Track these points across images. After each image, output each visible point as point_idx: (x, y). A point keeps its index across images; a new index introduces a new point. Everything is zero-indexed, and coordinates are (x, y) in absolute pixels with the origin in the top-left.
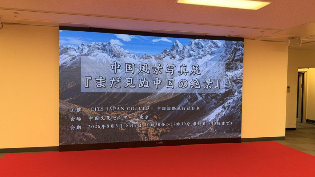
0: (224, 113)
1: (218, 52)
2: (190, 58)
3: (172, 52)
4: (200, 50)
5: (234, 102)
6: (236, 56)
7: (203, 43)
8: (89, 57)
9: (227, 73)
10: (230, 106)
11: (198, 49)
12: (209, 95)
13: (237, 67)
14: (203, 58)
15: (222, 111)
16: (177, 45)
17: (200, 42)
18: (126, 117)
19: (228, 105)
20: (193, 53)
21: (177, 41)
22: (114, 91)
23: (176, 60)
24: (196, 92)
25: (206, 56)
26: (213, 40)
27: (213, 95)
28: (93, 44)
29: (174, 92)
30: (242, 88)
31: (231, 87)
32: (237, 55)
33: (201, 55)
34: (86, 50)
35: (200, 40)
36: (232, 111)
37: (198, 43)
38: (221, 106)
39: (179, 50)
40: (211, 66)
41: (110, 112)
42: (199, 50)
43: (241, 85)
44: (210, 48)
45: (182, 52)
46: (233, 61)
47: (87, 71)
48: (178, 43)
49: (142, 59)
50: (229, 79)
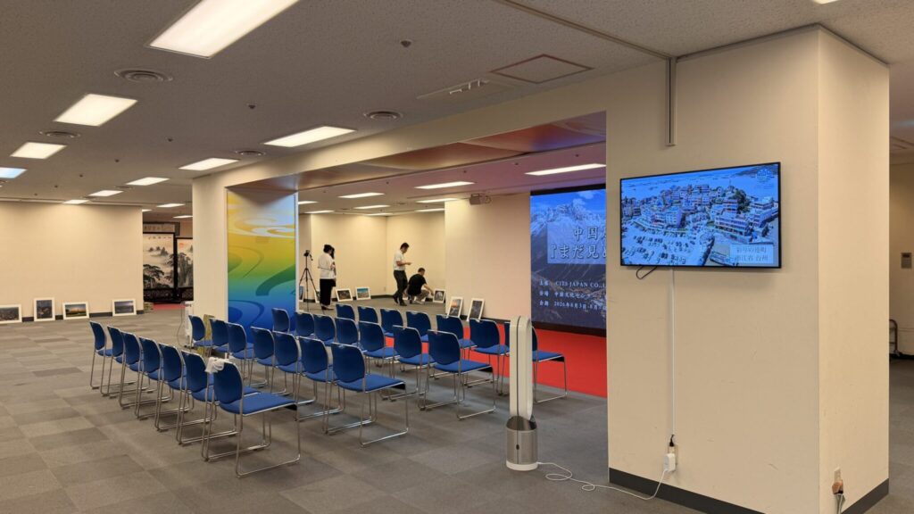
8: (555, 223)
18: (589, 295)
22: (577, 263)
47: (553, 238)
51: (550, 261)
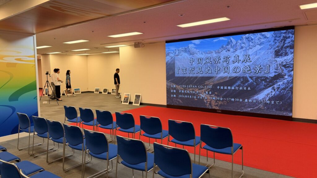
0: (273, 94)
1: (267, 42)
2: (241, 50)
3: (227, 46)
4: (251, 42)
5: (284, 84)
6: (286, 44)
7: (253, 36)
8: (179, 56)
9: (276, 59)
11: (248, 42)
12: (259, 78)
13: (287, 53)
14: (253, 48)
15: (271, 92)
16: (231, 41)
17: (250, 36)
18: (198, 92)
19: (278, 87)
20: (244, 45)
21: (231, 38)
22: (191, 76)
23: (230, 53)
24: (248, 76)
25: (255, 46)
26: (262, 33)
27: (262, 78)
28: (180, 49)
29: (229, 76)
30: (293, 72)
31: (281, 71)
32: (286, 42)
33: (251, 46)
34: (177, 53)
35: (250, 35)
36: (281, 92)
37: (249, 37)
38: (271, 88)
39: (233, 45)
40: (261, 55)
41: (189, 88)
42: (249, 43)
43: (292, 69)
44: (259, 40)
45: (235, 46)
46: (282, 47)
47: (178, 64)
48: (232, 40)
49: (207, 54)
50: (278, 64)
51: (176, 75)
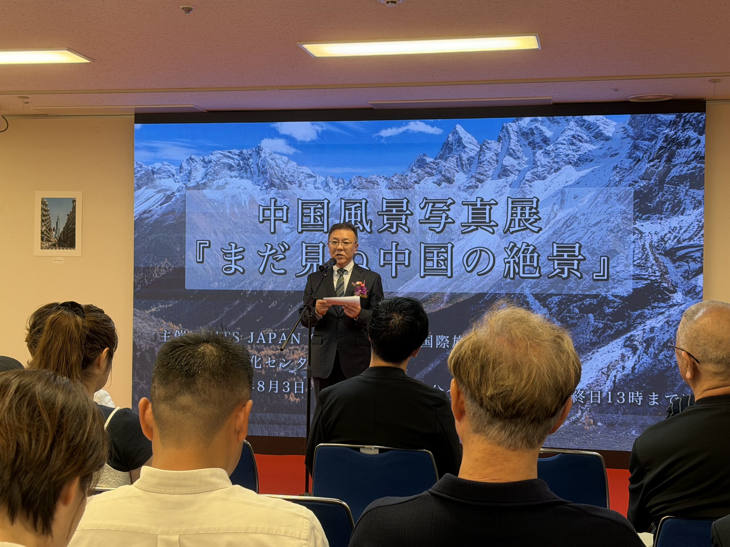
0: (629, 364)
1: (605, 155)
2: (502, 181)
3: (442, 163)
4: (540, 152)
5: (669, 325)
6: (675, 166)
7: (549, 127)
9: (638, 225)
10: (653, 339)
11: (529, 148)
12: (572, 302)
13: (680, 202)
14: (550, 177)
15: (623, 356)
16: (459, 141)
17: (538, 125)
19: (647, 336)
20: (515, 162)
21: (459, 128)
23: (455, 190)
24: (527, 292)
25: (558, 169)
26: (585, 117)
27: (587, 302)
29: (450, 290)
30: (701, 277)
31: (658, 274)
32: (677, 160)
33: (540, 169)
35: (537, 121)
36: (660, 357)
37: (531, 129)
38: (620, 341)
39: (465, 157)
40: (580, 204)
41: (259, 346)
42: (534, 153)
43: (699, 265)
44: (573, 144)
45: (476, 161)
46: (661, 181)
48: (462, 135)
50: (647, 246)
